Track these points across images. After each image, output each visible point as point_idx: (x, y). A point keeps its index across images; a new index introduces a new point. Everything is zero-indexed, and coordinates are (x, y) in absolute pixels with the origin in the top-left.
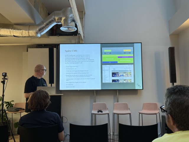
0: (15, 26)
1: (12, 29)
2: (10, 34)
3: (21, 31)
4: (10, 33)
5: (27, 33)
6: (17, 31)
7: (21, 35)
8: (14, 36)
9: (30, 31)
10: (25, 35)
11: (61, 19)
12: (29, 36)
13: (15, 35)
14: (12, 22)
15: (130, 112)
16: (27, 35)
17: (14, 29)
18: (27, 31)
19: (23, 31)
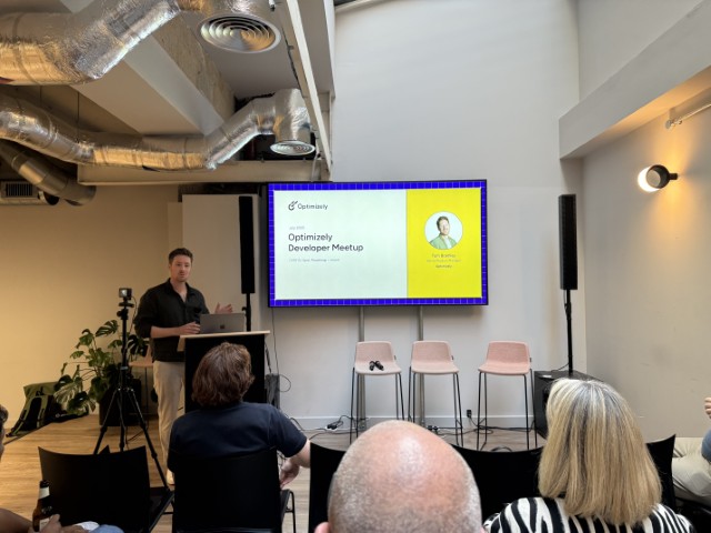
0: (147, 141)
1: (137, 148)
2: (132, 163)
3: (164, 154)
4: (135, 160)
5: (180, 160)
6: (152, 154)
7: (162, 166)
8: (145, 168)
9: (188, 155)
10: (176, 166)
12: (190, 166)
13: (145, 164)
14: (138, 130)
16: (181, 166)
18: (180, 155)
19: (170, 154)
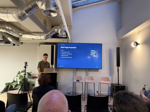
4: (30, 37)
5: (40, 38)
7: (36, 38)
9: (41, 37)
10: (39, 39)
11: (58, 30)
12: (41, 39)
13: (33, 38)
15: (94, 82)
16: (40, 39)
17: (33, 35)
18: (40, 36)
19: (38, 36)
